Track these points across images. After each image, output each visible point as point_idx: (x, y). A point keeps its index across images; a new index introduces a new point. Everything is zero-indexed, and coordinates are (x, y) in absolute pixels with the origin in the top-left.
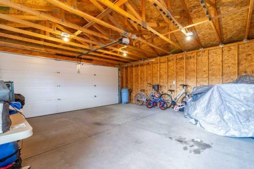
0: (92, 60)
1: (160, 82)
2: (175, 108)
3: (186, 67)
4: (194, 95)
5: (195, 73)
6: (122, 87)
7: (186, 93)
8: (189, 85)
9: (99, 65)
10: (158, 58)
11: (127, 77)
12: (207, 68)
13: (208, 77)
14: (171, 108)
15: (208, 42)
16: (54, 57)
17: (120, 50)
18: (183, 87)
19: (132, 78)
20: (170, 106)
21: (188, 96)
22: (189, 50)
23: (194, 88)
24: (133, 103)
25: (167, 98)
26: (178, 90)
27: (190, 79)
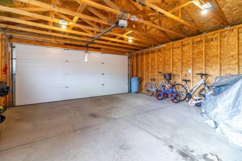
0: (100, 48)
1: (173, 70)
2: (190, 102)
3: (205, 52)
4: (217, 87)
5: (219, 59)
6: (132, 76)
7: (205, 84)
8: (210, 73)
9: (107, 53)
10: (171, 43)
11: (137, 65)
12: (236, 52)
13: (238, 63)
14: (185, 102)
15: (237, 18)
16: (63, 47)
17: (125, 36)
18: (201, 77)
19: (142, 66)
20: (185, 99)
21: (208, 87)
22: (210, 31)
23: (217, 77)
24: (143, 93)
25: (180, 89)
26: (195, 79)
27: (211, 67)
